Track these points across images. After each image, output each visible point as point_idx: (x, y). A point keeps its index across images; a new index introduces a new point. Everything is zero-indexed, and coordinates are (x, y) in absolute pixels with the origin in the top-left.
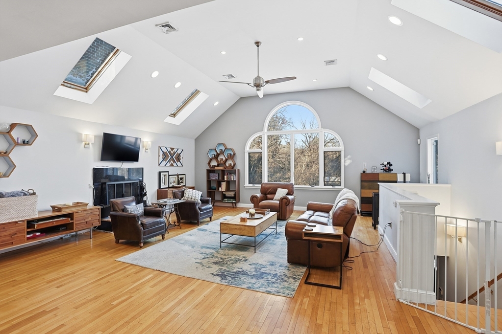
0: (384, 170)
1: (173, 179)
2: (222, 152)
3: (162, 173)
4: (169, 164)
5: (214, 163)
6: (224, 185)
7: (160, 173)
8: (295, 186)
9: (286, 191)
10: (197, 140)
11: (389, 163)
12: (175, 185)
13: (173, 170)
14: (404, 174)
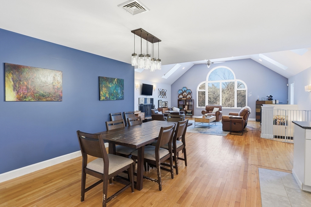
0: (269, 99)
1: (163, 104)
2: (185, 91)
3: (160, 101)
4: (162, 97)
5: (181, 96)
6: (186, 107)
7: (159, 101)
8: (222, 107)
9: (218, 109)
10: (172, 85)
11: (271, 96)
12: (164, 106)
13: (164, 100)
14: (276, 100)
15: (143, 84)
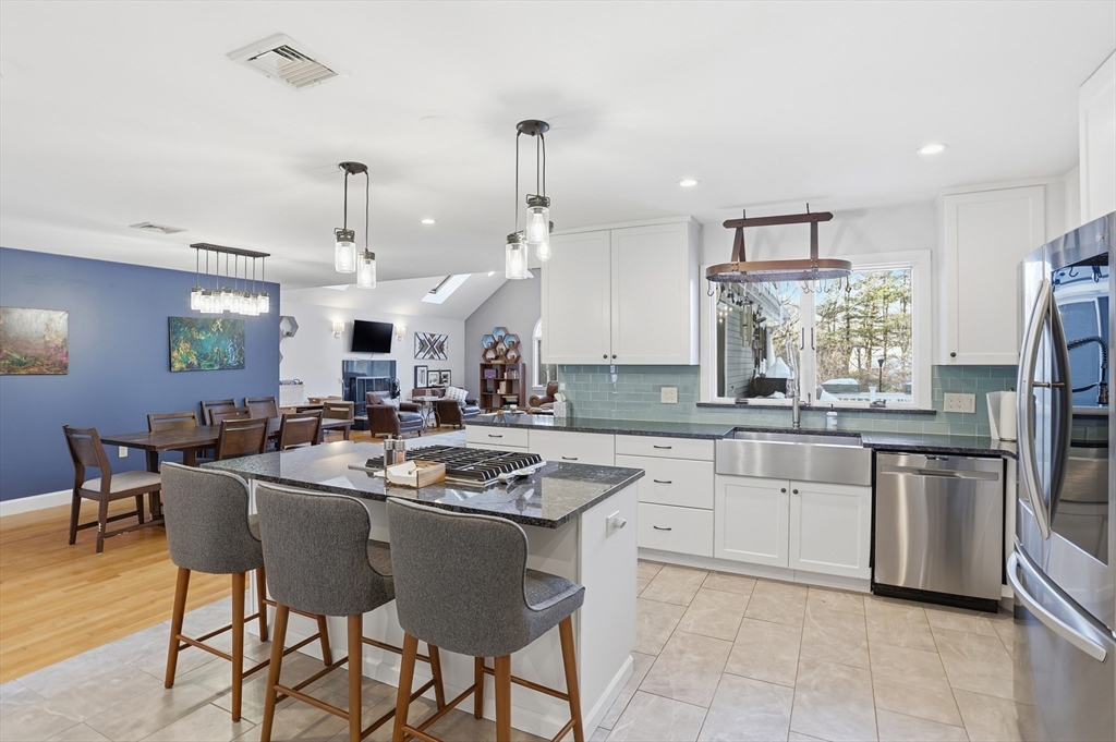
1: (433, 376)
2: (502, 339)
3: (418, 368)
4: (428, 356)
5: (491, 355)
6: (503, 385)
10: (469, 322)
12: (435, 384)
13: (434, 365)
15: (356, 321)
